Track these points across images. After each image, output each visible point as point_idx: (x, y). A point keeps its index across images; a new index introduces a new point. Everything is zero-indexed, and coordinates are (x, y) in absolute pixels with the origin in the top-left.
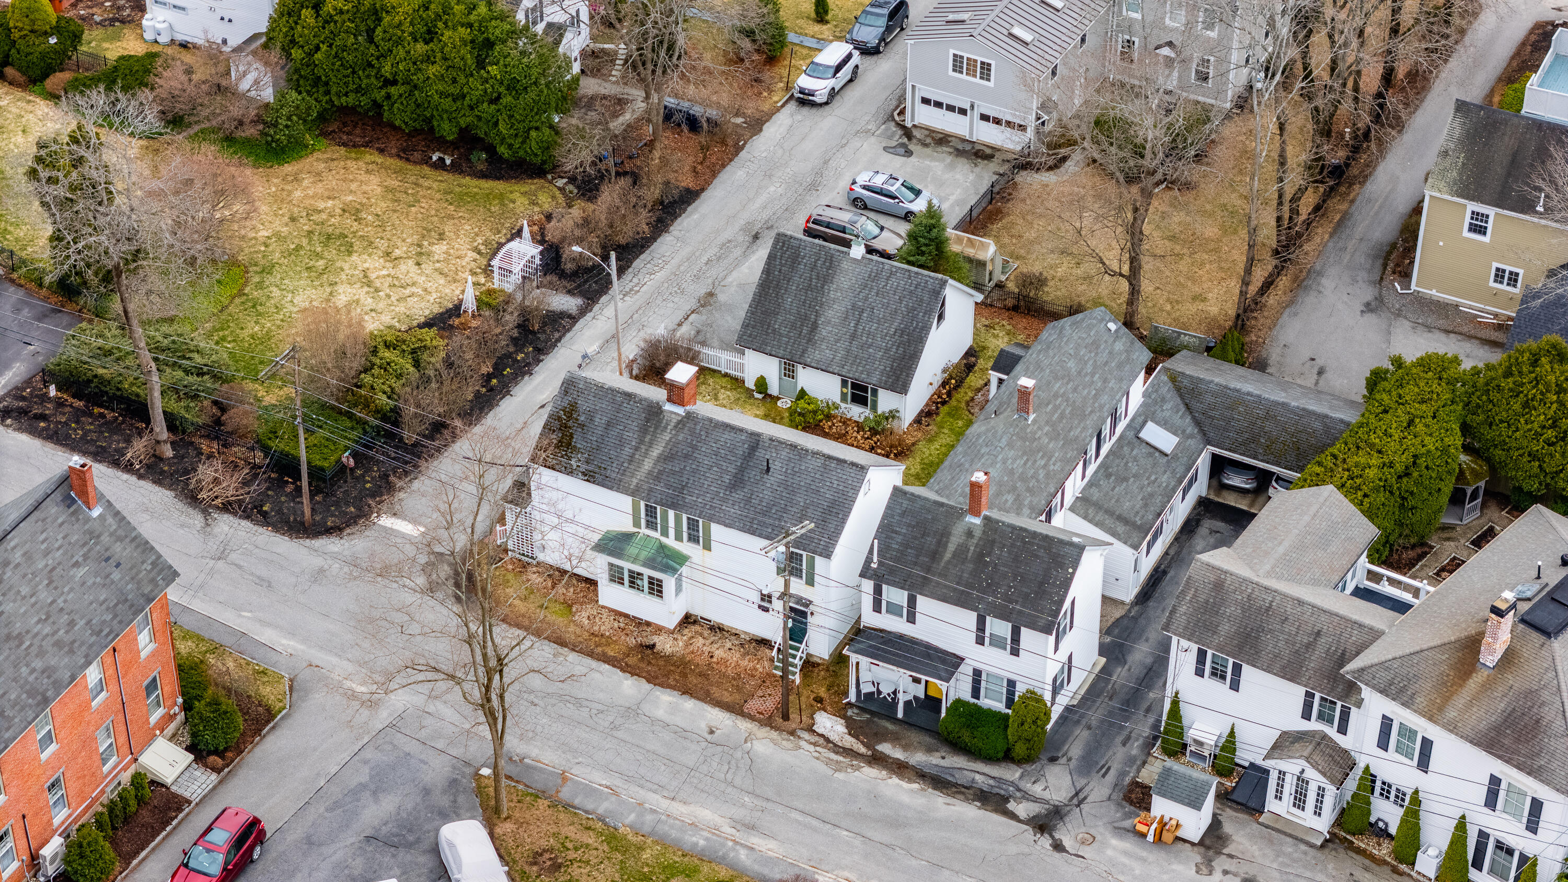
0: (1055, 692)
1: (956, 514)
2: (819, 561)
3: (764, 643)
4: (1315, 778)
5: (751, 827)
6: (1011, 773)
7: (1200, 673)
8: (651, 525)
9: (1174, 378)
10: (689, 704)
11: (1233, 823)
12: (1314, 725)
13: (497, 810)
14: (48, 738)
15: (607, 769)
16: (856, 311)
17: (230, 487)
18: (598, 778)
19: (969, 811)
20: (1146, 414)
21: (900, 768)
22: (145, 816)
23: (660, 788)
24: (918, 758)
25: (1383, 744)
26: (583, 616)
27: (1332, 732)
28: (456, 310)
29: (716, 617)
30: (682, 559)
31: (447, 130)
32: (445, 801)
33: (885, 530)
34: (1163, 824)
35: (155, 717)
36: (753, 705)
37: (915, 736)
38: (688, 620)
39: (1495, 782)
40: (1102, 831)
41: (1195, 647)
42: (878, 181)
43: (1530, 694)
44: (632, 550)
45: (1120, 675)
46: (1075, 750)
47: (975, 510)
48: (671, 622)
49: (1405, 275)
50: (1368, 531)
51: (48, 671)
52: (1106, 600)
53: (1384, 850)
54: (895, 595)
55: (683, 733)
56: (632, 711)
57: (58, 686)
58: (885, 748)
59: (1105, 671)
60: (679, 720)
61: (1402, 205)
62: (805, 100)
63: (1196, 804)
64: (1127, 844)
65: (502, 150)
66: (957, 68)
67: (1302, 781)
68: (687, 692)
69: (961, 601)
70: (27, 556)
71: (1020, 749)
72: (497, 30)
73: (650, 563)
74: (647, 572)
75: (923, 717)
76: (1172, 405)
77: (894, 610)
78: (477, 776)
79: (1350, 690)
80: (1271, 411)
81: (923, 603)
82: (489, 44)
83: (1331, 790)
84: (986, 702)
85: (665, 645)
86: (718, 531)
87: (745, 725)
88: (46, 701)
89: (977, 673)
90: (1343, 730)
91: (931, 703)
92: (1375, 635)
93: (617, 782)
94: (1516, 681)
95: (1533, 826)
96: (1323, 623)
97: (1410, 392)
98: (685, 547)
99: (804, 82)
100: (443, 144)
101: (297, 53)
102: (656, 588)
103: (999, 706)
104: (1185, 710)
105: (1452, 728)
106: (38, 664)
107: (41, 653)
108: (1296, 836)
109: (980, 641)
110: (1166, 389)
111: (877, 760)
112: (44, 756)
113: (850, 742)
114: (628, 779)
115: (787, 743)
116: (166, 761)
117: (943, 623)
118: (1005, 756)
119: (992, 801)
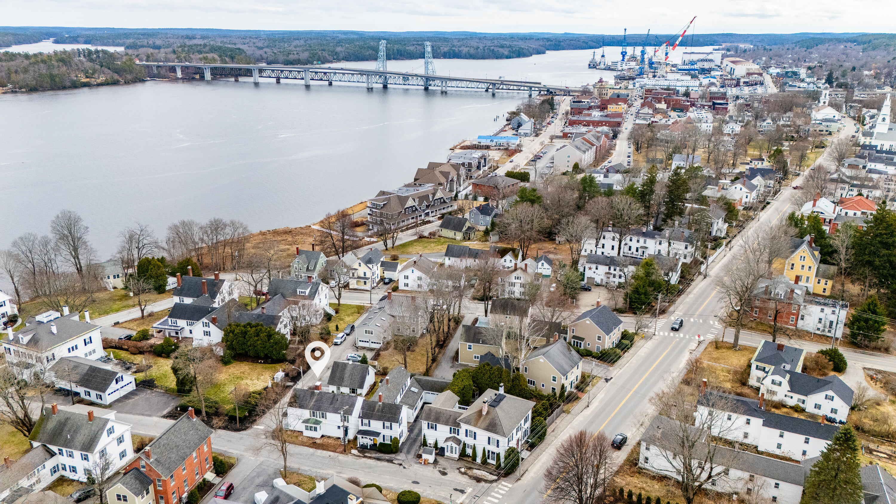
0: (400, 437)
1: (377, 403)
2: (350, 417)
3: (339, 438)
4: (454, 445)
5: (340, 473)
6: (393, 456)
7: (428, 428)
8: (314, 416)
9: (416, 379)
10: (325, 452)
11: (439, 459)
12: (453, 435)
13: (285, 476)
14: (184, 469)
15: (308, 466)
16: (351, 374)
17: (220, 424)
18: (306, 468)
19: (385, 464)
20: (411, 386)
21: (370, 458)
22: (206, 488)
23: (320, 468)
24: (374, 455)
25: (466, 436)
26: (300, 439)
27: (456, 436)
28: (267, 387)
29: (328, 435)
30: (321, 422)
31: (262, 355)
32: (274, 476)
33: (363, 408)
34: (425, 460)
35: (207, 466)
36: (338, 450)
37: (372, 452)
38: (323, 436)
39: (489, 438)
40: (413, 464)
41: (427, 422)
42: (353, 355)
43: (493, 419)
44: (310, 421)
45: (412, 436)
46: (405, 450)
47: (380, 401)
48: (319, 437)
49: (457, 361)
50: (458, 398)
51: (185, 453)
52: (408, 423)
53: (470, 459)
54: (366, 421)
55: (324, 457)
56: (313, 455)
57: (187, 456)
58: (366, 454)
59: (409, 435)
60: (322, 455)
61: (455, 350)
62: (336, 344)
63: (431, 454)
64: (419, 465)
65: (274, 357)
66: (366, 333)
67: (452, 447)
68: (324, 450)
69: (379, 419)
70: (180, 429)
71: (394, 450)
72: (272, 332)
73: (314, 423)
74: (314, 426)
75: (374, 448)
76: (416, 384)
77: (366, 425)
78: (280, 471)
79: (458, 425)
80: (435, 382)
81: (371, 421)
82: (271, 336)
83: (457, 446)
84: (386, 442)
85: (318, 441)
86: (328, 414)
87: (336, 454)
88: (184, 459)
89: (384, 436)
90: (458, 435)
91: (375, 445)
92: (462, 414)
93: (311, 468)
94: (490, 417)
95: (498, 446)
96: (451, 413)
97: (461, 375)
98: (321, 420)
99: (335, 340)
100: (261, 359)
101: (228, 343)
102: (316, 429)
103: (389, 442)
104: (426, 438)
105: (479, 428)
106: (183, 451)
107: (183, 449)
108: (452, 459)
109: (384, 428)
110: (414, 381)
111: (365, 457)
112: (184, 473)
113: (359, 454)
114: (313, 467)
115: (346, 456)
116: (210, 476)
117: (376, 425)
118: (391, 452)
119: (390, 461)
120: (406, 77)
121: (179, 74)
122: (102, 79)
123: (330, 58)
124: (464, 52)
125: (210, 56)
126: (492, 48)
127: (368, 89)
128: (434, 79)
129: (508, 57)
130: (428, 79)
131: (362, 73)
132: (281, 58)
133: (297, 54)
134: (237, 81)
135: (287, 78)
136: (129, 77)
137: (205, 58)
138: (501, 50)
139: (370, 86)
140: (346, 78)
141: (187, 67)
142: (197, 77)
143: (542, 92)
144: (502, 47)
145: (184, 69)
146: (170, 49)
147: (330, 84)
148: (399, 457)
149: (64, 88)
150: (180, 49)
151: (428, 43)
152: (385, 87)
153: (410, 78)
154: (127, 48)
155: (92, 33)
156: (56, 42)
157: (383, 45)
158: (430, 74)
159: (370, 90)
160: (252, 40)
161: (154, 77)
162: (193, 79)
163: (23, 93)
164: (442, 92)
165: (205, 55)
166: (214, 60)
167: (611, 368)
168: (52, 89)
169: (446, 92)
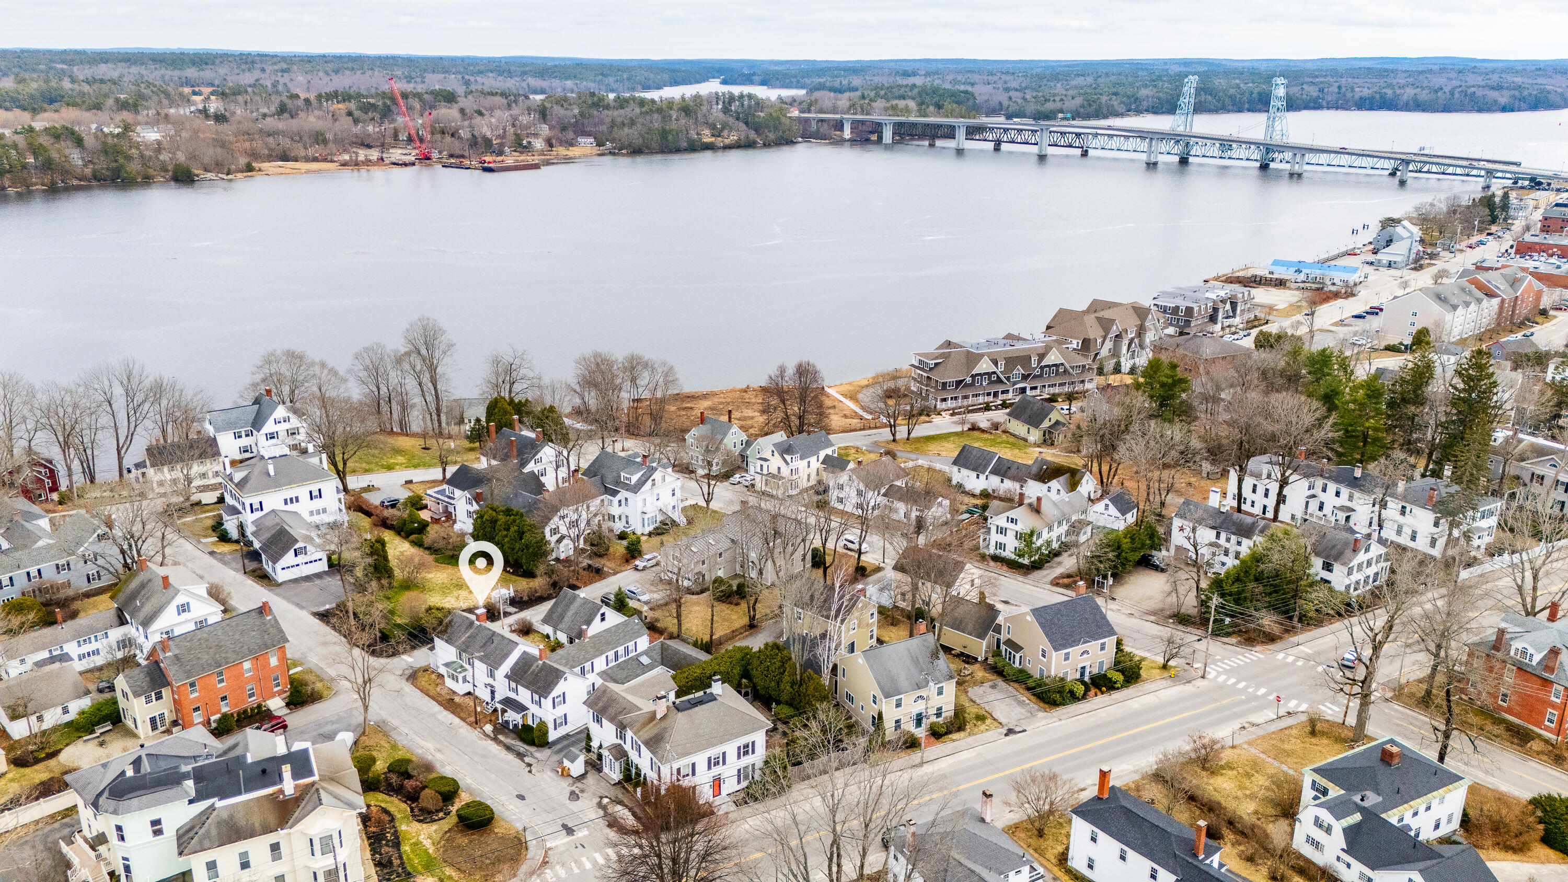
0: (557, 725)
1: (537, 660)
2: (498, 672)
3: (484, 701)
6: (531, 749)
7: (593, 720)
8: (460, 658)
9: (663, 645)
11: (591, 774)
14: (221, 680)
16: (576, 614)
19: (511, 757)
20: (645, 653)
21: (501, 743)
22: (259, 716)
24: (507, 741)
26: (440, 690)
30: (466, 670)
32: (352, 729)
33: (516, 664)
34: (564, 769)
35: (277, 689)
36: (469, 719)
37: (510, 735)
38: (468, 693)
39: (651, 760)
40: (545, 769)
41: (590, 710)
43: (665, 729)
44: (454, 666)
46: (558, 747)
47: (541, 659)
48: (462, 693)
53: (631, 788)
54: (514, 685)
55: (442, 723)
56: (433, 715)
57: (227, 663)
58: (501, 737)
64: (552, 774)
67: (610, 761)
68: (453, 713)
69: (530, 688)
71: (536, 742)
73: (458, 671)
74: (456, 674)
75: (516, 730)
76: (656, 652)
77: (513, 691)
79: (624, 727)
80: (686, 657)
81: (520, 688)
83: (616, 761)
84: (532, 725)
85: (457, 699)
86: (475, 661)
87: (463, 724)
88: (220, 666)
89: (533, 715)
93: (410, 733)
95: (659, 777)
98: (467, 666)
102: (459, 680)
104: (591, 736)
106: (223, 655)
107: (226, 652)
109: (532, 702)
110: (658, 647)
111: (495, 740)
113: (491, 733)
114: (415, 733)
115: (472, 731)
116: (276, 704)
117: (524, 696)
118: (532, 743)
119: (520, 756)
120: (1226, 144)
121: (847, 133)
122: (733, 138)
123: (1121, 108)
124: (1405, 98)
125: (901, 103)
126: (1473, 90)
127: (1148, 164)
128: (1282, 148)
129: (1504, 109)
130: (1269, 149)
131: (1142, 135)
132: (1032, 108)
133: (1062, 100)
134: (932, 145)
135: (1013, 142)
136: (772, 136)
137: (894, 108)
138: (1494, 95)
139: (1153, 160)
140: (1114, 143)
141: (863, 122)
142: (874, 137)
143: (1520, 183)
144: (1498, 88)
145: (855, 124)
146: (859, 93)
147: (1085, 154)
148: (538, 755)
149: (678, 151)
150: (872, 94)
151: (1280, 80)
152: (1184, 161)
153: (1234, 145)
154: (812, 90)
155: (783, 67)
156: (724, 82)
157: (1191, 84)
158: (1277, 139)
159: (1152, 166)
160: (1003, 77)
161: (808, 136)
162: (868, 140)
163: (623, 155)
164: (1291, 175)
165: (894, 102)
166: (907, 110)
167: (1041, 714)
168: (662, 152)
169: (1300, 175)
